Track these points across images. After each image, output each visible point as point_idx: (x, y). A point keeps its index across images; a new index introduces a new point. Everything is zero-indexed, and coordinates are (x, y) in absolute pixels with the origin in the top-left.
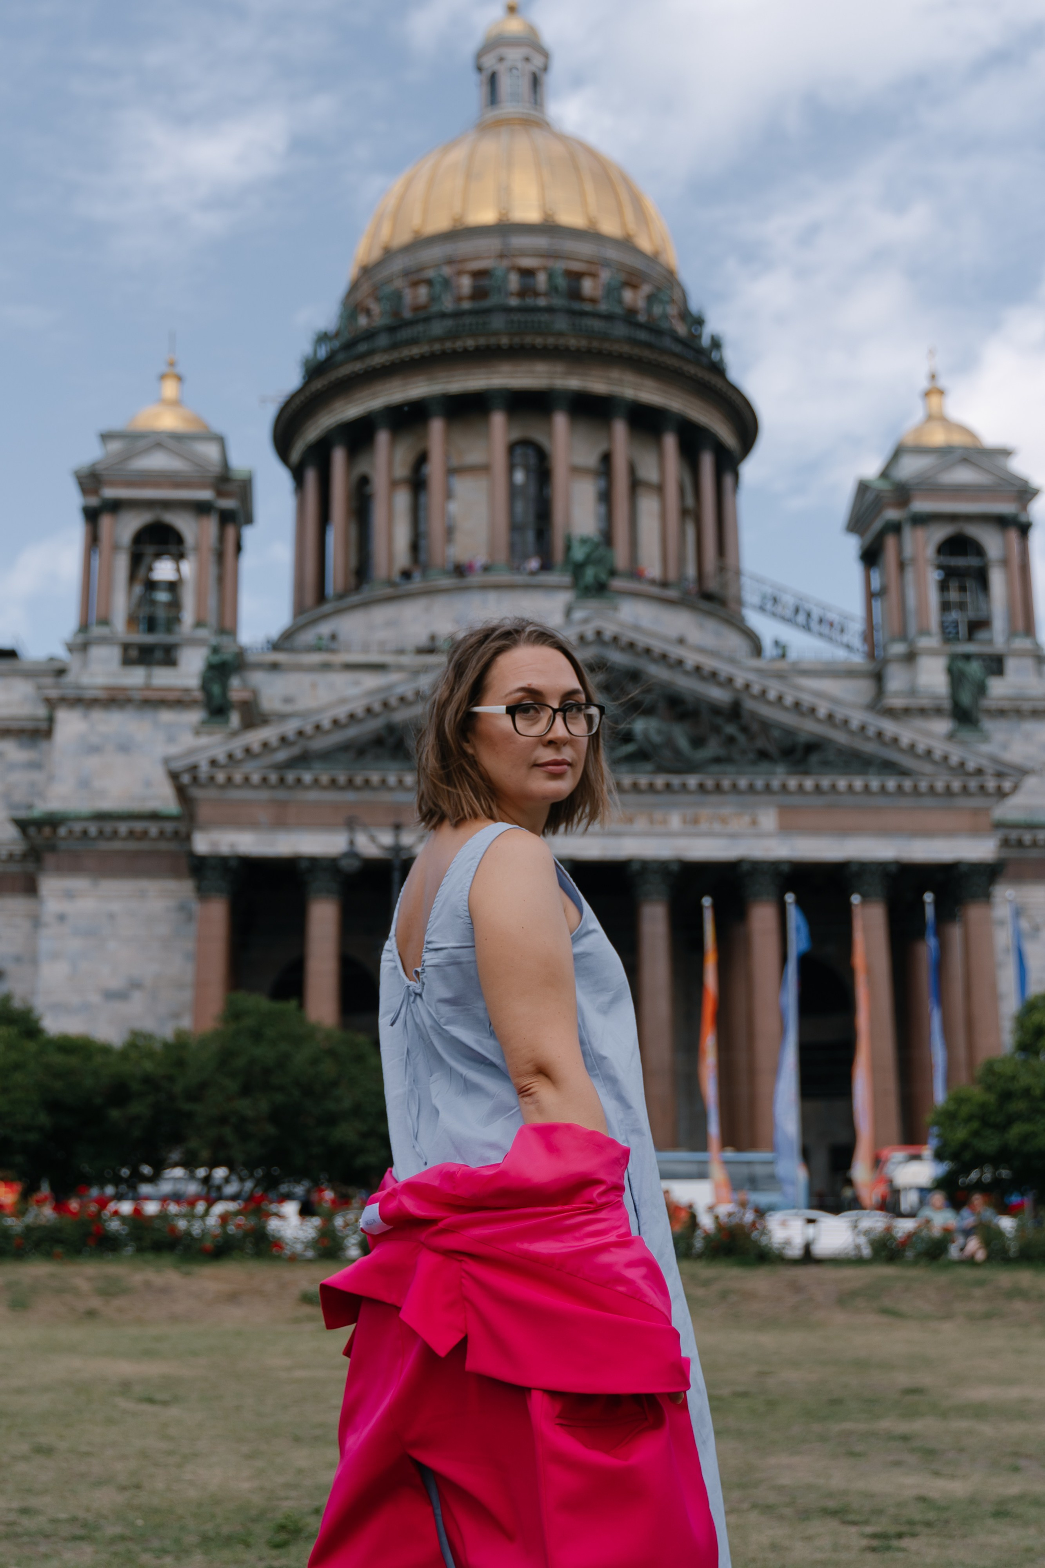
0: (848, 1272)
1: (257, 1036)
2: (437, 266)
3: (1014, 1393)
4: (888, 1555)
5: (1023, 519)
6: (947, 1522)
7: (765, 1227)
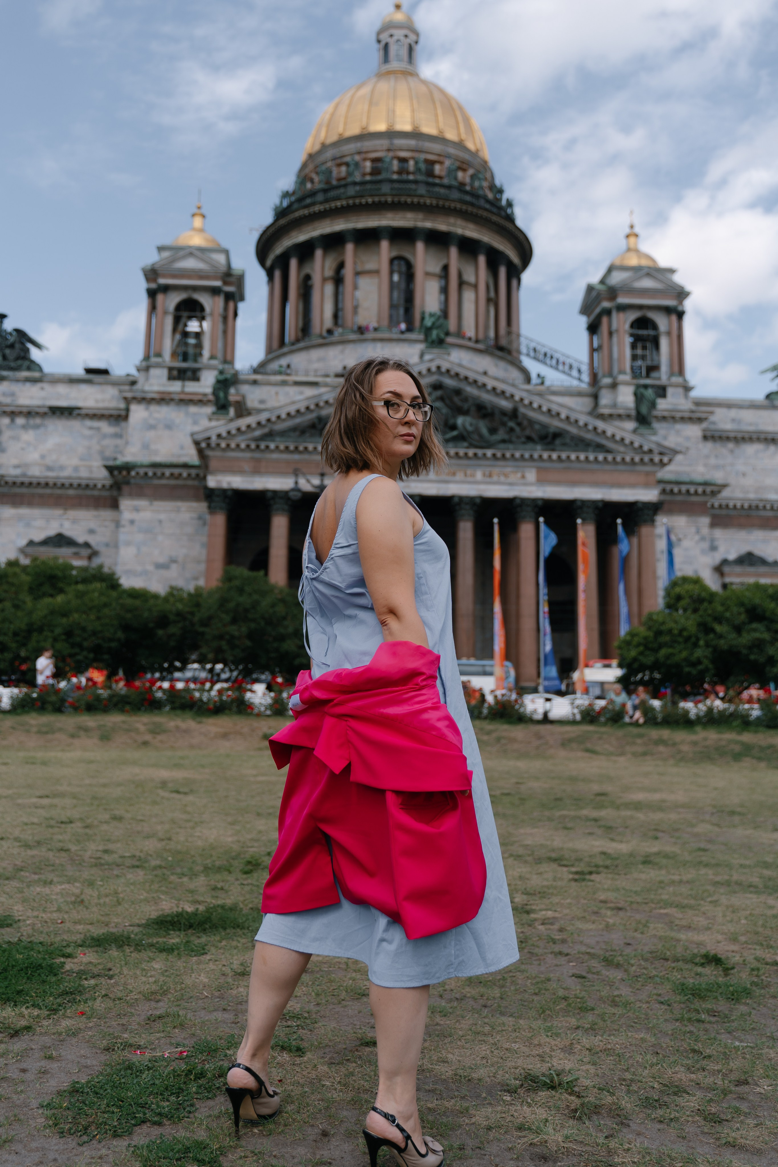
0: (568, 728)
1: (241, 591)
2: (352, 154)
3: (657, 796)
4: (583, 884)
5: (680, 308)
6: (617, 866)
7: (523, 702)
